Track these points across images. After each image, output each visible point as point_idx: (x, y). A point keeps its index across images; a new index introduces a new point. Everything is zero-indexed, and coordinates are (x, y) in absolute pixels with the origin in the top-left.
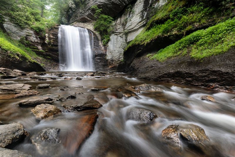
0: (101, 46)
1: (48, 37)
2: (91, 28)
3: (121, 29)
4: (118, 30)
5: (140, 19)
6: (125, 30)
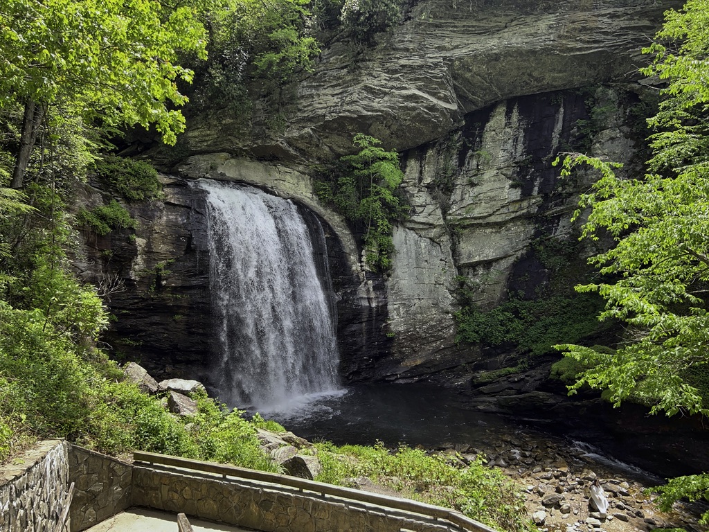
0: (361, 279)
1: (145, 252)
2: (304, 193)
3: (431, 211)
4: (420, 213)
5: (514, 191)
6: (450, 214)
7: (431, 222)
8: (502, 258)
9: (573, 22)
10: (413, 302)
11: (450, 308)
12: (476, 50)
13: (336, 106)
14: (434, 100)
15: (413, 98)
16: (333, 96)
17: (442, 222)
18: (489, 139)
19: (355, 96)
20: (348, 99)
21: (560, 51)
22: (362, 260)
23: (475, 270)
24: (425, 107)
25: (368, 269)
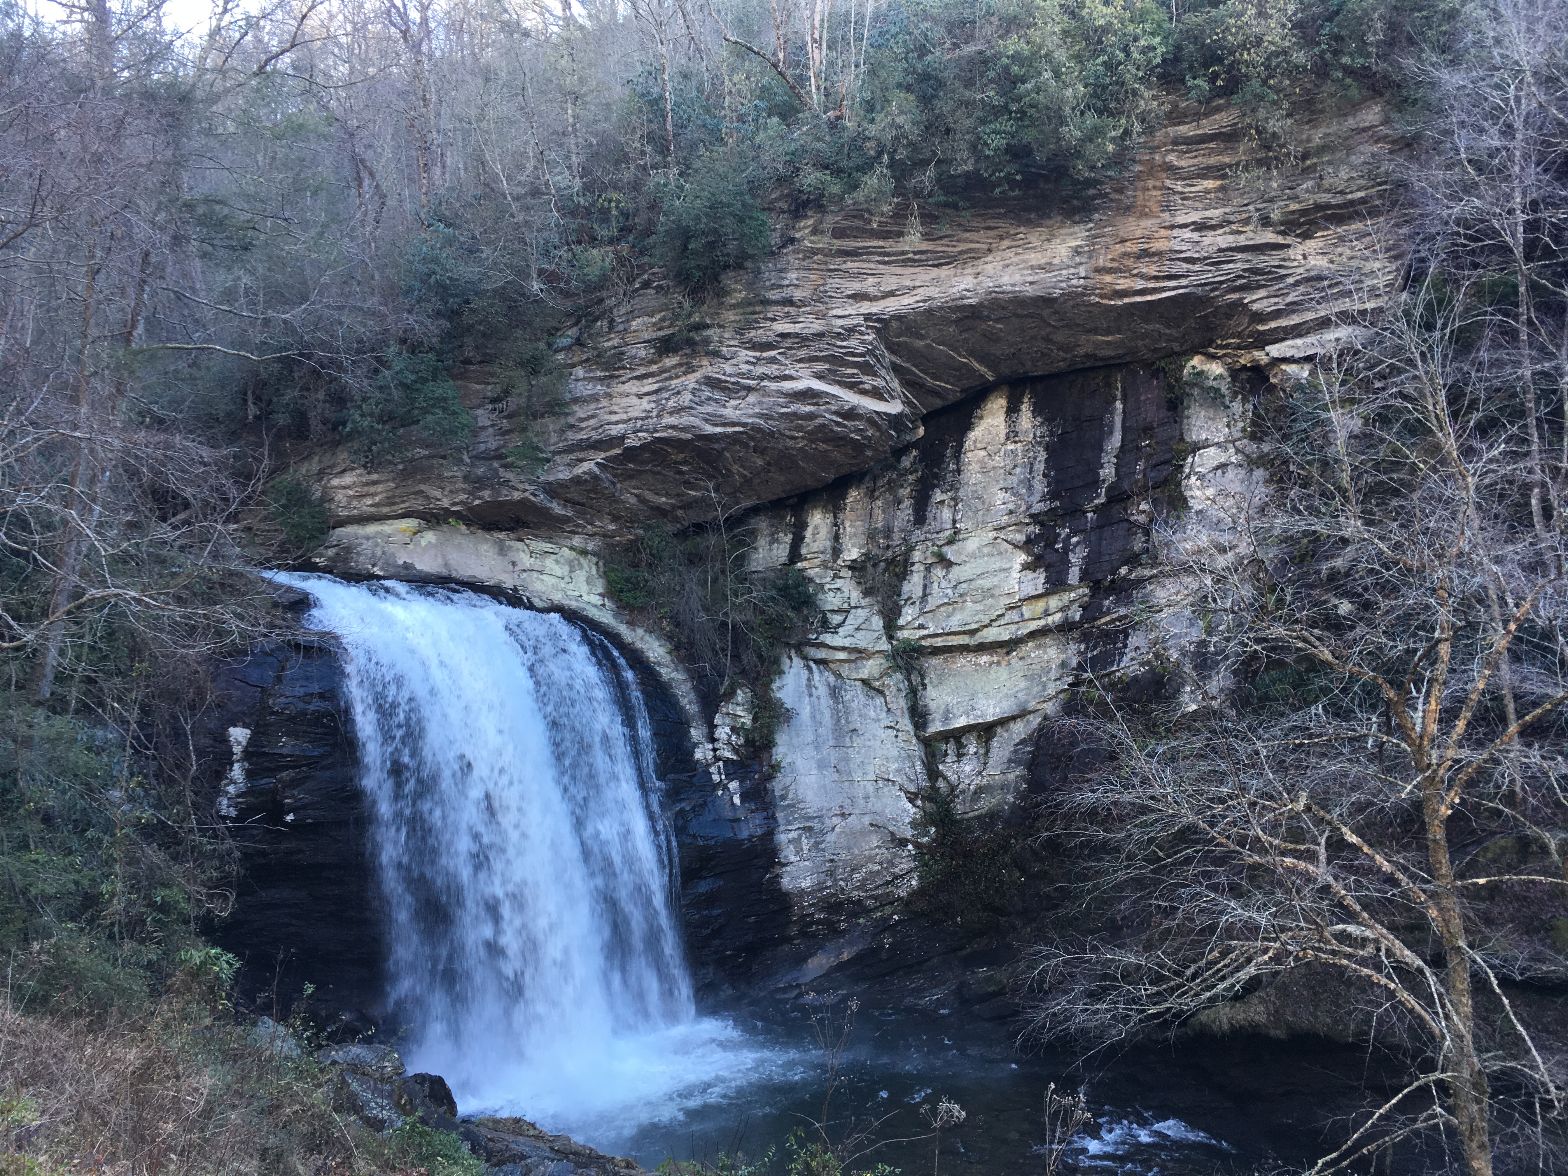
0: (716, 778)
1: (247, 754)
2: (586, 598)
3: (860, 621)
4: (840, 625)
5: (1030, 575)
6: (902, 628)
7: (862, 645)
8: (1013, 718)
9: (1123, 241)
10: (829, 823)
11: (909, 833)
12: (930, 299)
13: (647, 418)
14: (851, 398)
15: (807, 395)
16: (640, 396)
17: (884, 646)
18: (974, 467)
19: (686, 398)
20: (671, 403)
21: (1102, 296)
22: (716, 736)
23: (960, 745)
24: (836, 413)
25: (728, 754)
